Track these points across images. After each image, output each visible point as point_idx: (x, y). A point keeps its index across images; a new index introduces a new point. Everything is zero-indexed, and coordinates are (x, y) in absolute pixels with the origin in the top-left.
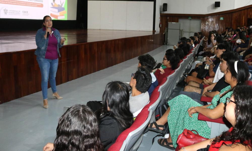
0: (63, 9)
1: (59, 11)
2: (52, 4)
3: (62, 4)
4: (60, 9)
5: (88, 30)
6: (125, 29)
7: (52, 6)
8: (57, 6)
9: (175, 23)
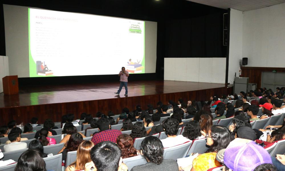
0: (141, 65)
1: (135, 67)
2: (128, 63)
3: (139, 62)
4: (137, 66)
5: (164, 81)
6: (198, 81)
7: (128, 64)
8: (134, 64)
9: (242, 78)
